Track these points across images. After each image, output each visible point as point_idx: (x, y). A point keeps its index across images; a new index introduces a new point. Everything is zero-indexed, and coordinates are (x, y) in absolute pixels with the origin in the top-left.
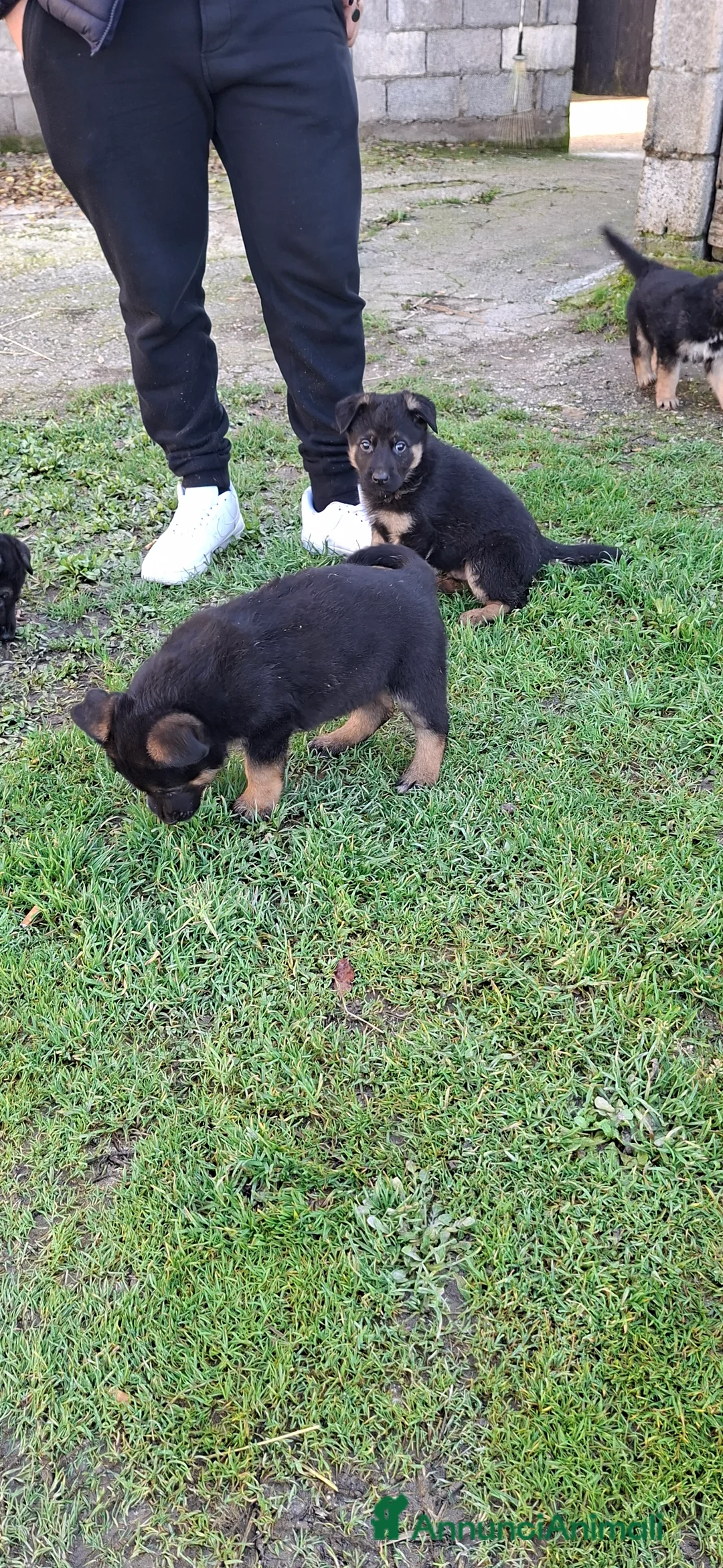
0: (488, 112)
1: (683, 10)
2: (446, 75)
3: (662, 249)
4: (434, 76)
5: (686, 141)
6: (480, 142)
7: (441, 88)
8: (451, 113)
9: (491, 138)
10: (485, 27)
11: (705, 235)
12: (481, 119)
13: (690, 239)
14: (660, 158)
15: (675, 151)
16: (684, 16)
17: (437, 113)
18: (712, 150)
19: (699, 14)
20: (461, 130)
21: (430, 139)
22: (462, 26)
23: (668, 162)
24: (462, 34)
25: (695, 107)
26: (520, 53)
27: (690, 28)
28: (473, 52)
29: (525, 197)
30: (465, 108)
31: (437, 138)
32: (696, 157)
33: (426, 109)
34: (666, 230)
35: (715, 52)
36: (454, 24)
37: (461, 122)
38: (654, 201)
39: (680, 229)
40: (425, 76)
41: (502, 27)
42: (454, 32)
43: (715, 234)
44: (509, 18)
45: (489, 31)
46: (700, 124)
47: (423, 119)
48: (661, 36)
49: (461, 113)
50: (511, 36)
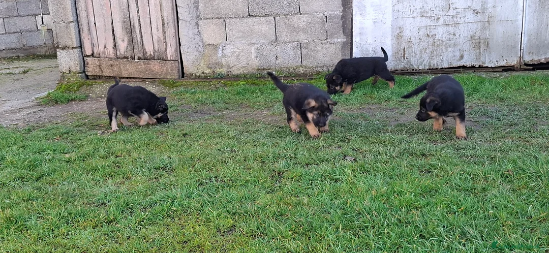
0: (35, 44)
1: (57, 5)
2: (14, 33)
3: (70, 77)
4: (9, 33)
5: (69, 43)
6: (34, 55)
7: (13, 38)
8: (18, 46)
9: (38, 53)
10: (28, 16)
11: (84, 72)
12: (33, 47)
13: (78, 73)
14: (62, 49)
15: (66, 47)
16: (58, 7)
17: (13, 46)
18: (79, 45)
19: (63, 6)
20: (25, 51)
21: (12, 55)
22: (18, 16)
23: (65, 50)
24: (19, 18)
25: (69, 33)
26: (43, 23)
27: (61, 10)
28: (25, 24)
29: (42, 70)
30: (25, 44)
31: (14, 55)
32: (73, 48)
33: (8, 45)
34: (70, 71)
35: (70, 17)
36: (15, 15)
37: (25, 49)
38: (63, 62)
39: (75, 71)
40: (6, 33)
41: (35, 15)
42: (15, 18)
43: (87, 71)
44: (37, 12)
45: (29, 17)
46: (71, 38)
47: (8, 49)
48: (52, 13)
49: (24, 46)
50: (39, 18)
